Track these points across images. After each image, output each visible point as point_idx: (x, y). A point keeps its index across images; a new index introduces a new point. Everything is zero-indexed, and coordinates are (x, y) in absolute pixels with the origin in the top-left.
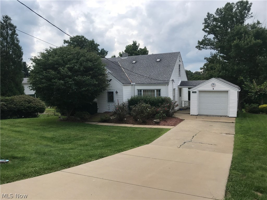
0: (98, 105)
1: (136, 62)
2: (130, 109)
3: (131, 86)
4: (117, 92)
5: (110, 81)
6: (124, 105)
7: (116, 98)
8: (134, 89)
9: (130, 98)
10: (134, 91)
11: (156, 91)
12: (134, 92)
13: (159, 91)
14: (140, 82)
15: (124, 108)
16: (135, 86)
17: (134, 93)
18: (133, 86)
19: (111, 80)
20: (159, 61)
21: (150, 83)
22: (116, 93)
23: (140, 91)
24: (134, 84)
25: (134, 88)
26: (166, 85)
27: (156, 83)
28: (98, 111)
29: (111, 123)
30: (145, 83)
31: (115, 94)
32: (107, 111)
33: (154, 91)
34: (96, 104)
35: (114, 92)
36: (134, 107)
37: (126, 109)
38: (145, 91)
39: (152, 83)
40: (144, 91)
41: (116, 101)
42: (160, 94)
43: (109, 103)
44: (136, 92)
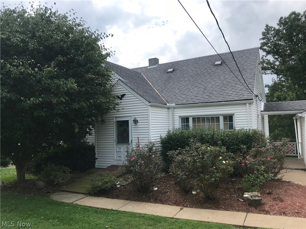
0: (96, 151)
1: (173, 71)
2: (167, 160)
3: (166, 110)
4: (136, 121)
5: (121, 99)
6: (150, 149)
7: (133, 134)
8: (173, 116)
9: (164, 135)
10: (173, 120)
11: (221, 119)
12: (173, 122)
13: (229, 118)
14: (184, 102)
15: (151, 156)
16: (175, 110)
17: (173, 124)
18: (170, 110)
19: (123, 96)
20: (220, 65)
21: (209, 101)
22: (133, 124)
23: (185, 120)
24: (174, 105)
25: (173, 114)
26: (247, 104)
27: (221, 100)
28: (97, 165)
29: (117, 197)
30: (196, 102)
31: (133, 126)
32: (115, 163)
33: (218, 119)
34: (92, 149)
35: (130, 122)
36: (177, 155)
37: (158, 159)
38: (197, 119)
39: (213, 101)
40: (194, 119)
41: (133, 141)
42: (231, 127)
43: (120, 146)
44: (178, 123)
